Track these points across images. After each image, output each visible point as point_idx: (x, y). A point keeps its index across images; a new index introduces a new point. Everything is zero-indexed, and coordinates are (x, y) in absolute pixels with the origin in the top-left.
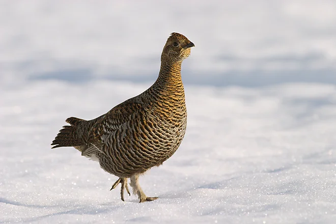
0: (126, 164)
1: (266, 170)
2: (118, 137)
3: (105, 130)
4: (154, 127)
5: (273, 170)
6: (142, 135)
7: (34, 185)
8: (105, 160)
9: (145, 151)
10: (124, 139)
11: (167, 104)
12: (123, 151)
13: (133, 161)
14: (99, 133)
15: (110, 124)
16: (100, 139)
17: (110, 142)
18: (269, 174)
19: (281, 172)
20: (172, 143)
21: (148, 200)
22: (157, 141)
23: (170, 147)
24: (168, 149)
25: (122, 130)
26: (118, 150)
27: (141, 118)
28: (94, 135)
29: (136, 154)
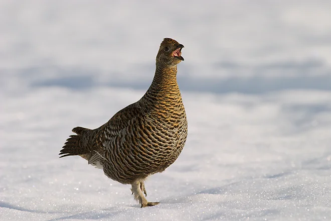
0: (127, 170)
1: (265, 175)
2: (118, 142)
3: (106, 137)
4: (153, 131)
5: (273, 175)
6: (140, 139)
7: (37, 190)
8: (108, 167)
9: (144, 155)
10: (123, 144)
11: (164, 104)
12: (123, 156)
13: (134, 167)
14: (100, 139)
15: (110, 130)
16: (102, 146)
17: (111, 148)
18: (268, 179)
19: (280, 178)
20: (172, 146)
21: (150, 205)
22: (157, 144)
23: (169, 151)
24: (168, 153)
25: (122, 136)
26: (118, 155)
27: (140, 122)
28: (97, 142)
29: (136, 159)
